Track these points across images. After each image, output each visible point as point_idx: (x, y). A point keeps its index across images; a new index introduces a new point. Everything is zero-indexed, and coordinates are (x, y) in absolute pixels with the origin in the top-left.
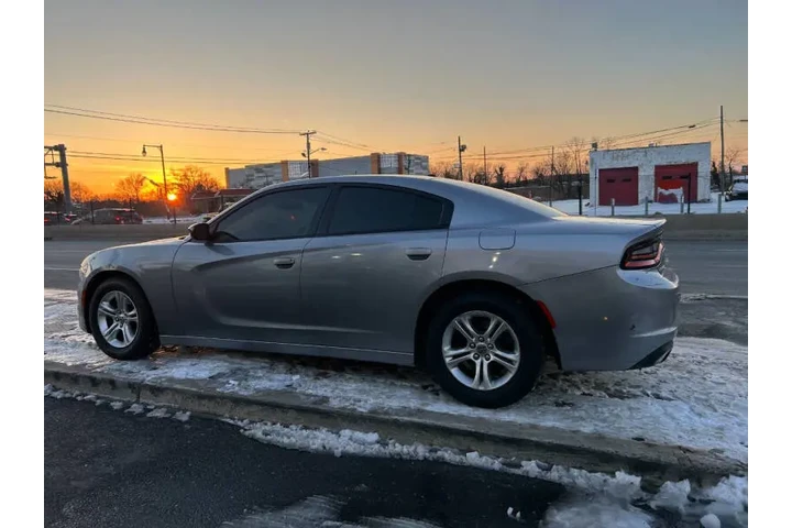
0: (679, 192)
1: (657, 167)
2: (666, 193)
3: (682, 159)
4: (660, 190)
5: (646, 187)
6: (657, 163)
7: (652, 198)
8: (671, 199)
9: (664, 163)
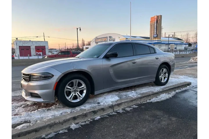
0: (41, 53)
1: (35, 46)
2: (38, 53)
3: (42, 45)
4: (37, 52)
5: (33, 52)
6: (36, 45)
7: (35, 54)
8: (40, 55)
9: (37, 45)
